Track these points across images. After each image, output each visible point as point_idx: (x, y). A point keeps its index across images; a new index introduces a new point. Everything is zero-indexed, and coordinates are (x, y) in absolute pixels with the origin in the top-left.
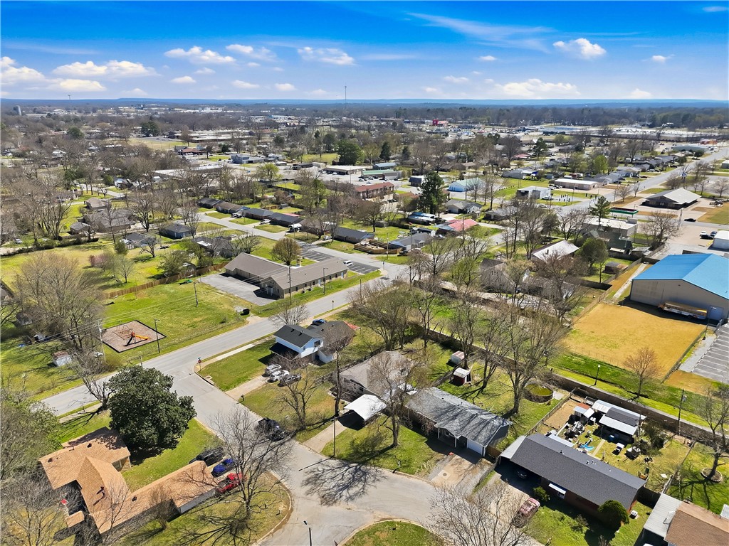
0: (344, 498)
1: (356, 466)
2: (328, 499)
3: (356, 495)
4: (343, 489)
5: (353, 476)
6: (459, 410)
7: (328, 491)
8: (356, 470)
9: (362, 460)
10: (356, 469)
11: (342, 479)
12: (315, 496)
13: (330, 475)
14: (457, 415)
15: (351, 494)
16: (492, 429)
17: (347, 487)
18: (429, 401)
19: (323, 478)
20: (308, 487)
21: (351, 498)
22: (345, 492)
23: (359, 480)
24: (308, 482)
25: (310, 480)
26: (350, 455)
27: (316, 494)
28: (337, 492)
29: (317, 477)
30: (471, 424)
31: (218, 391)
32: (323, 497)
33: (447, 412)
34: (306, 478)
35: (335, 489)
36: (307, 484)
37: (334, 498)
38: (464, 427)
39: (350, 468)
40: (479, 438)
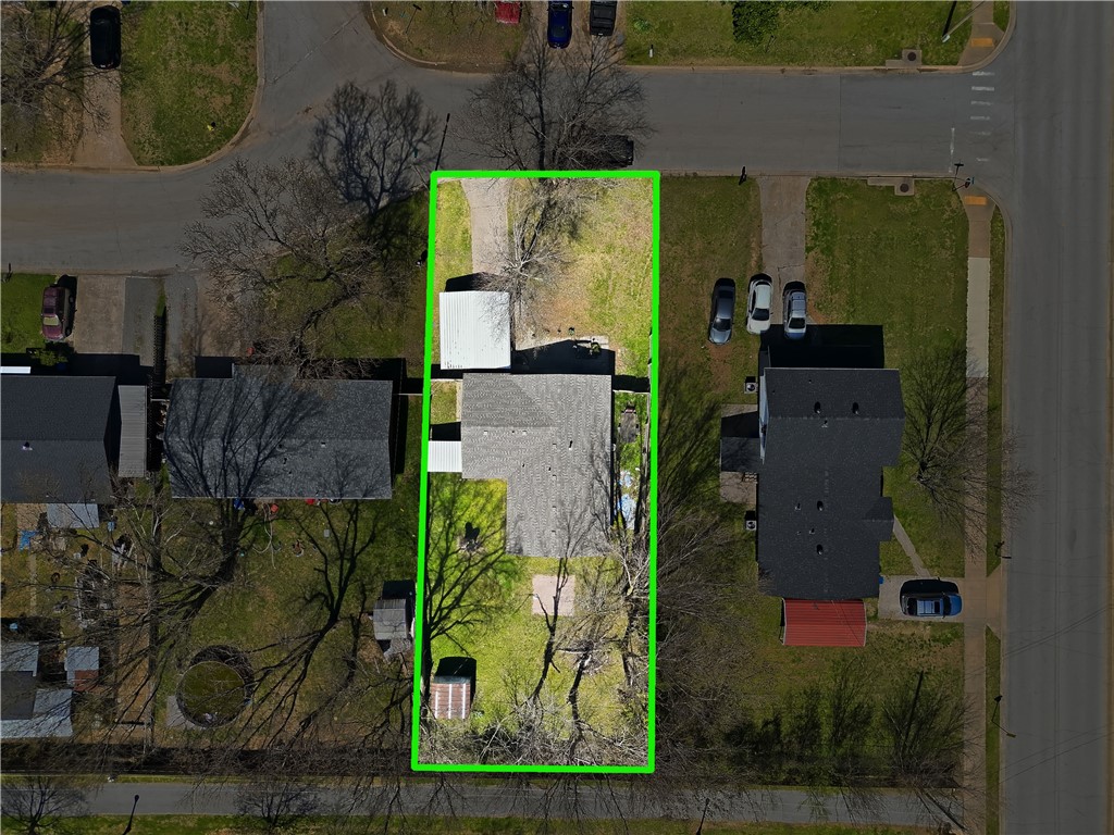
0: (333, 123)
1: (378, 202)
2: (349, 101)
3: (322, 145)
4: (349, 135)
5: (361, 178)
6: (268, 431)
7: (366, 114)
8: (367, 195)
9: (380, 219)
10: (371, 195)
11: (370, 155)
12: (375, 91)
13: (396, 146)
14: (266, 417)
15: (328, 139)
16: (176, 423)
17: (348, 147)
18: (349, 421)
19: (400, 132)
20: (401, 97)
21: (322, 131)
22: (341, 134)
23: (344, 176)
24: (412, 105)
25: (411, 111)
26: (407, 215)
27: (378, 95)
28: (353, 124)
29: (410, 127)
30: (226, 414)
31: (829, 171)
32: (363, 99)
33: (292, 416)
34: (424, 110)
35: (361, 128)
36: (409, 99)
37: (345, 110)
38: (236, 398)
39: (383, 190)
40: (194, 392)
